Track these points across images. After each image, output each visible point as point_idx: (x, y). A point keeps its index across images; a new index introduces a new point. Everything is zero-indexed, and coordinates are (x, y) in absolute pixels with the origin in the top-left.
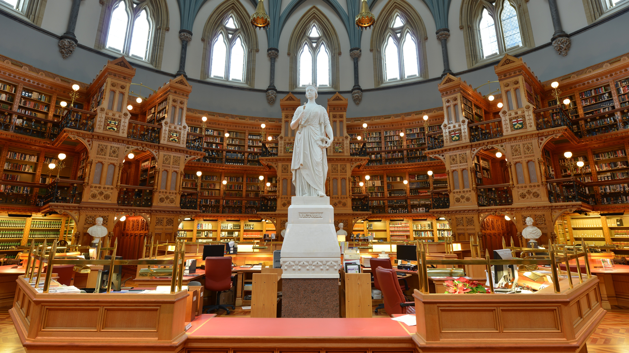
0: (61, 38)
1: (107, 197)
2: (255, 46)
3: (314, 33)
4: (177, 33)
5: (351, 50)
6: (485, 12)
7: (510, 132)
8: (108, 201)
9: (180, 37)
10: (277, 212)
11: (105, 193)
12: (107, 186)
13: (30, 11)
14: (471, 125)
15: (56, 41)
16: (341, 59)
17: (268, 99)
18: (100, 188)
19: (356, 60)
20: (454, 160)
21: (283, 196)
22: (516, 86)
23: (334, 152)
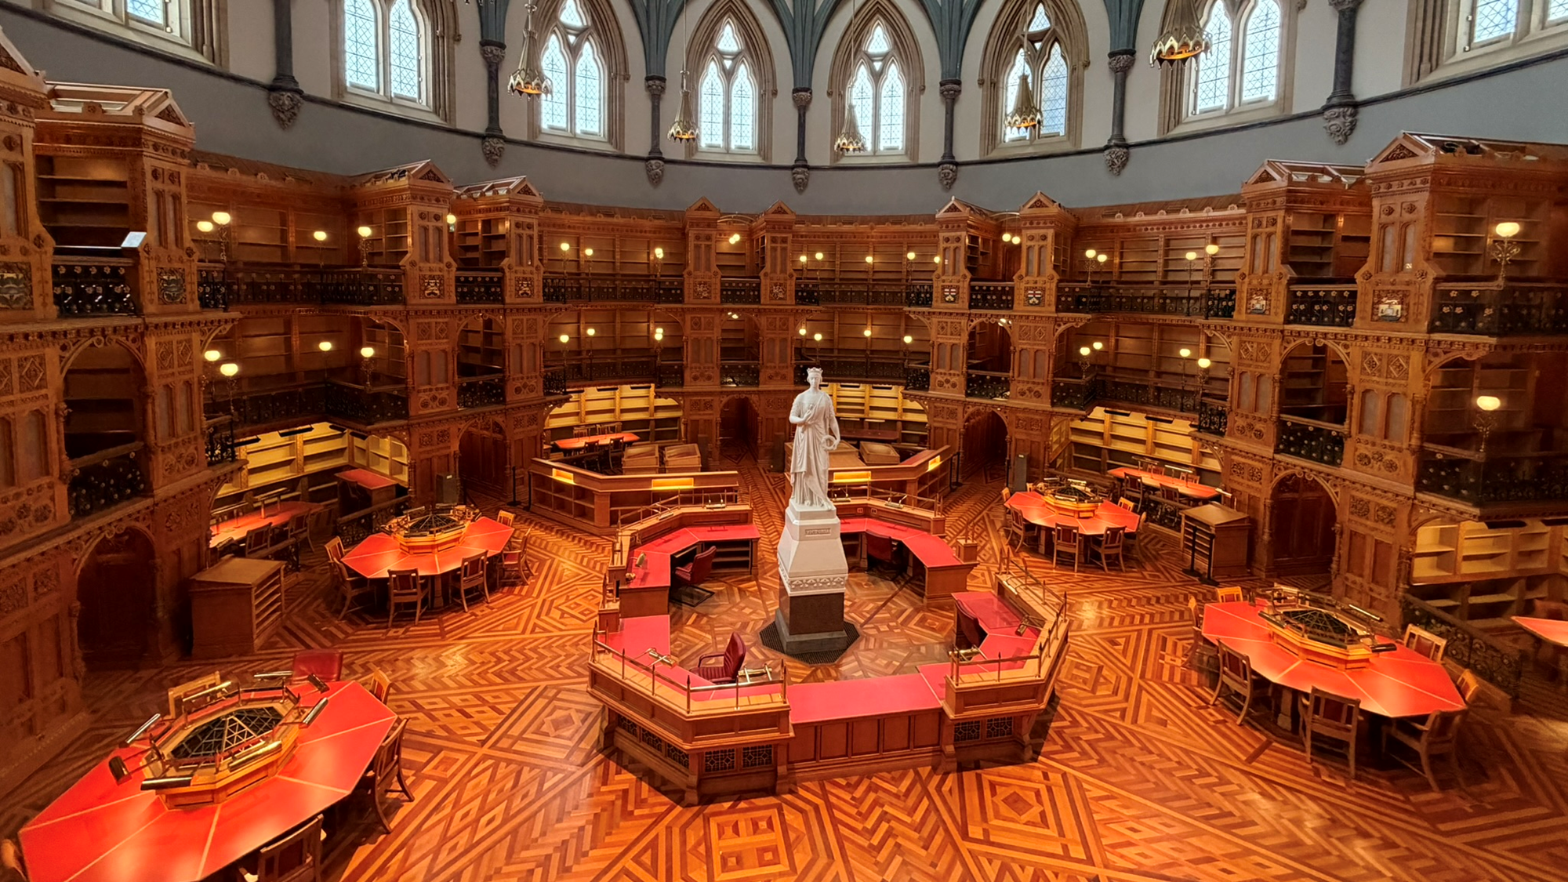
0: (271, 89)
1: (443, 402)
2: (622, 67)
3: (729, 39)
4: (477, 45)
5: (796, 91)
6: (1021, 54)
7: (1022, 308)
8: (445, 408)
9: (484, 53)
10: (685, 389)
11: (439, 397)
12: (440, 386)
13: (199, 35)
14: (973, 283)
15: (262, 94)
16: (777, 103)
17: (649, 176)
18: (431, 390)
19: (802, 109)
20: (943, 328)
21: (694, 365)
22: (1042, 243)
23: (771, 299)
